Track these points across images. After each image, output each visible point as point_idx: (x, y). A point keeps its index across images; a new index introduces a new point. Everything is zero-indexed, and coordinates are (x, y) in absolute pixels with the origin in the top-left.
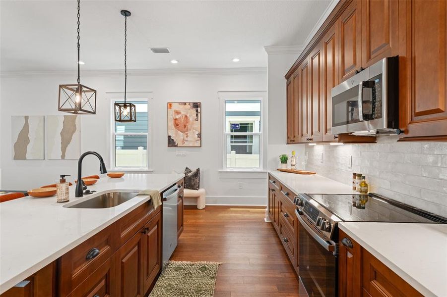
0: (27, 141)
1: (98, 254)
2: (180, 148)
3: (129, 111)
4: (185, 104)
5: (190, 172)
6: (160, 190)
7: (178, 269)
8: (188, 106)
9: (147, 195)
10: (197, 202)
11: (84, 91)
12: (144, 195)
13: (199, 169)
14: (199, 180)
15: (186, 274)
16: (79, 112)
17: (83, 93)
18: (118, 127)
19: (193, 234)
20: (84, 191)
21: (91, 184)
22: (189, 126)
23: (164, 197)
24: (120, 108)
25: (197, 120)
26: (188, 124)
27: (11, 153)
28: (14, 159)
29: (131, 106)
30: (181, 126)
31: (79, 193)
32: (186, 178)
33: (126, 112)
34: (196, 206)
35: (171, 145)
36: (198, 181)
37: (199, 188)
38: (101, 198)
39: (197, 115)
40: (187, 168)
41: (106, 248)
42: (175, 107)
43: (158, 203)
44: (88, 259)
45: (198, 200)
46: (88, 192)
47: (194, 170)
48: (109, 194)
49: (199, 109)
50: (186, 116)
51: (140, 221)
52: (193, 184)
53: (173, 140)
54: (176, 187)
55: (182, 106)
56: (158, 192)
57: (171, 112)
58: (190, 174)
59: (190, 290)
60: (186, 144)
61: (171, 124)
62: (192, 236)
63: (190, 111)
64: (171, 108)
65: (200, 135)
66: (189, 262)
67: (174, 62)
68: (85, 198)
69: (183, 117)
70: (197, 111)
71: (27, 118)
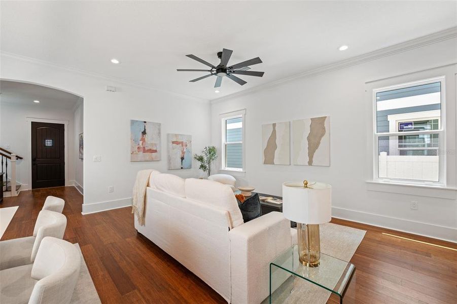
0: (275, 147)
27: (262, 158)
28: (264, 163)
71: (274, 125)
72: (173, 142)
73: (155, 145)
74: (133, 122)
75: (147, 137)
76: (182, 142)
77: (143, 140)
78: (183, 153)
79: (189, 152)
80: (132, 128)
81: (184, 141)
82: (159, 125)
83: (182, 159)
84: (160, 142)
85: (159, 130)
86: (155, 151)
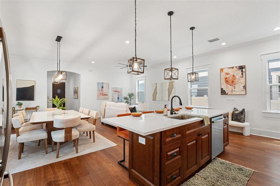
0: (157, 93)
1: (176, 136)
2: (229, 95)
3: (195, 77)
4: (233, 68)
5: (237, 110)
6: (210, 116)
7: (222, 163)
8: (235, 69)
9: (201, 117)
10: (243, 131)
11: (173, 70)
12: (200, 117)
13: (244, 109)
14: (245, 117)
15: (227, 168)
16: (172, 79)
17: (173, 71)
18: (192, 85)
19: (236, 149)
20: (174, 113)
21: (177, 110)
22: (236, 81)
23: (212, 121)
24: (190, 76)
25: (243, 77)
26: (235, 80)
27: (152, 98)
28: (153, 100)
29: (195, 74)
30: (230, 82)
31: (172, 113)
32: (234, 114)
33: (193, 77)
34: (243, 133)
35: (223, 94)
36: (243, 117)
37: (244, 122)
38: (180, 117)
39: (242, 74)
40: (235, 108)
41: (179, 136)
42: (225, 71)
43: (208, 122)
44: (172, 137)
45: (244, 129)
46: (175, 113)
47: (240, 109)
48: (184, 115)
49: (244, 70)
50: (234, 76)
51: (197, 129)
52: (239, 118)
53: (224, 91)
54: (222, 117)
55: (230, 70)
56: (208, 117)
57: (223, 74)
58: (237, 112)
59: (228, 176)
60: (234, 93)
61: (223, 81)
62: (235, 149)
63: (236, 72)
64: (223, 72)
65: (245, 87)
66: (230, 163)
67: (224, 44)
68: (174, 115)
69: (232, 76)
70: (242, 71)
71: (156, 84)
72: (114, 91)
73: (107, 92)
74: (98, 83)
75: (104, 89)
76: (118, 91)
77: (102, 90)
78: (119, 96)
79: (121, 95)
80: (97, 86)
81: (119, 90)
82: (109, 84)
83: (118, 98)
84: (109, 91)
85: (109, 86)
86: (107, 95)
